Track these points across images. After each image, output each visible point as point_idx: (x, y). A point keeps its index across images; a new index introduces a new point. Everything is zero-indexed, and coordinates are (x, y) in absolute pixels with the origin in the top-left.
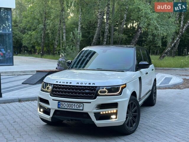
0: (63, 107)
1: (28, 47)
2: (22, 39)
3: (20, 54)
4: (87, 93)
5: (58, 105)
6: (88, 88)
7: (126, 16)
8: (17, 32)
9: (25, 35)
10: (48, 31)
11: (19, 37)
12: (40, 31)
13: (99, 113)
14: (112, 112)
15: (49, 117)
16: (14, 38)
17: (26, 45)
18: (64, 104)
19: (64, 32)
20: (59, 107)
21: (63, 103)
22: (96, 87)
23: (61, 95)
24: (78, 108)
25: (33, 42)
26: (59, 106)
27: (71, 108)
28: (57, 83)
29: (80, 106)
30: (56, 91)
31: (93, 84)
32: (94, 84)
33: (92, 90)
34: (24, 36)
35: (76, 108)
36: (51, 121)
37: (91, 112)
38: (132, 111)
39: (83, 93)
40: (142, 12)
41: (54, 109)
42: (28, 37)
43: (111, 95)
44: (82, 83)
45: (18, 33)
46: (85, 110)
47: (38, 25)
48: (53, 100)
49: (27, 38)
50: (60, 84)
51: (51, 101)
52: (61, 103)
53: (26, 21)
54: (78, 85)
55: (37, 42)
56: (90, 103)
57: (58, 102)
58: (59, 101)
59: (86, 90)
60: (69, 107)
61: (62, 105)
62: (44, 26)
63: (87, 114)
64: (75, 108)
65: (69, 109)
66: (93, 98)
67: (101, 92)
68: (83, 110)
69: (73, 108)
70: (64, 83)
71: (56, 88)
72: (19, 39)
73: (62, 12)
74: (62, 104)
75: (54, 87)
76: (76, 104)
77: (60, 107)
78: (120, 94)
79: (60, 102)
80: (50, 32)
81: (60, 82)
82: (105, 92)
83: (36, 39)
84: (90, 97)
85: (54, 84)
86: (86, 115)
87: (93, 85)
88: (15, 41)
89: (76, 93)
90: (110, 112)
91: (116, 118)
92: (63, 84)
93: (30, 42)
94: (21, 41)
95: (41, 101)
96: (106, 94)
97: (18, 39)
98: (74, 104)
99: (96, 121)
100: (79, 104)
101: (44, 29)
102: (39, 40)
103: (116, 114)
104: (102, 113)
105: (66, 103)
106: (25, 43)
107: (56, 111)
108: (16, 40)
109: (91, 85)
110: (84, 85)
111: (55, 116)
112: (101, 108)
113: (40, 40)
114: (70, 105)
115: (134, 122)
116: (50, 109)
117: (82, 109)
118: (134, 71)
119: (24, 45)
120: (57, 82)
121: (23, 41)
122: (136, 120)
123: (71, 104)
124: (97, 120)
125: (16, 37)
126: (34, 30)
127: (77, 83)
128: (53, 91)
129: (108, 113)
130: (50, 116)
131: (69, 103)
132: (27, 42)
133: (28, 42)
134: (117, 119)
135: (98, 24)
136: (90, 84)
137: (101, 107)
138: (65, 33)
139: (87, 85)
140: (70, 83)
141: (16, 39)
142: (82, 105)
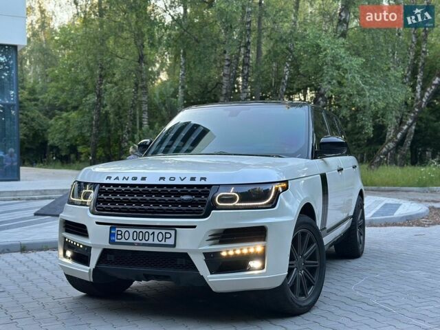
0: (123, 240)
1: (60, 147)
2: (45, 130)
3: (41, 165)
4: (185, 203)
5: (111, 235)
6: (189, 190)
7: (287, 73)
8: (35, 113)
9: (53, 120)
10: (108, 108)
11: (41, 126)
12: (89, 109)
13: (217, 254)
14: (252, 250)
15: (86, 270)
16: (28, 128)
17: (56, 142)
18: (127, 233)
19: (143, 109)
20: (111, 242)
21: (124, 230)
22: (210, 186)
23: (120, 211)
24: (163, 242)
25: (72, 136)
26: (113, 238)
27: (144, 241)
28: (108, 181)
29: (168, 236)
30: (105, 202)
31: (202, 179)
32: (204, 179)
33: (198, 195)
34: (52, 122)
35: (156, 242)
36: (92, 280)
37: (196, 252)
38: (305, 255)
39: (175, 204)
40: (326, 54)
41: (98, 248)
42: (61, 125)
43: (248, 206)
44: (172, 179)
45: (38, 116)
46: (181, 247)
47: (85, 96)
48: (97, 223)
49: (57, 127)
50: (116, 182)
51: (91, 228)
52: (117, 229)
53: (57, 87)
54: (162, 182)
55: (82, 135)
56: (194, 227)
57: (111, 228)
58: (114, 226)
59: (183, 195)
60: (138, 241)
61: (121, 234)
62: (99, 96)
63: (185, 256)
64: (153, 242)
65: (139, 245)
66: (202, 214)
67: (221, 200)
68: (174, 246)
69: (150, 241)
70: (127, 179)
71: (106, 193)
72: (40, 128)
73: (141, 64)
74: (119, 233)
75: (100, 192)
76: (157, 232)
77: (116, 240)
78: (273, 204)
79: (115, 228)
80: (112, 110)
81: (117, 178)
82: (232, 199)
83: (80, 128)
84: (193, 212)
85: (102, 185)
86: (184, 260)
87: (203, 182)
88: (31, 135)
89: (156, 203)
90: (245, 251)
91: (263, 267)
92: (125, 182)
93: (65, 137)
94: (43, 135)
95: (67, 231)
96: (236, 204)
97: (39, 130)
98: (151, 231)
99: (210, 276)
100: (163, 231)
101: (99, 104)
102: (86, 131)
103: (262, 257)
104: (224, 254)
105: (131, 231)
106: (53, 139)
107: (105, 252)
108: (33, 132)
109: (197, 182)
110: (178, 182)
111: (103, 266)
112: (221, 242)
113: (88, 131)
114: (141, 233)
115: (310, 284)
116: (89, 248)
117: (173, 243)
118: (307, 158)
119: (50, 142)
120: (109, 178)
121: (50, 135)
122: (315, 279)
123: (144, 231)
124: (211, 274)
125: (34, 124)
126: (75, 108)
127: (161, 178)
128: (98, 201)
129: (242, 256)
130: (88, 268)
131: (138, 230)
132: (58, 136)
133: (60, 136)
134: (265, 270)
135: (224, 87)
136: (193, 179)
137: (222, 237)
138: (146, 113)
139: (187, 182)
140: (144, 179)
141: (31, 129)
142: (173, 232)
